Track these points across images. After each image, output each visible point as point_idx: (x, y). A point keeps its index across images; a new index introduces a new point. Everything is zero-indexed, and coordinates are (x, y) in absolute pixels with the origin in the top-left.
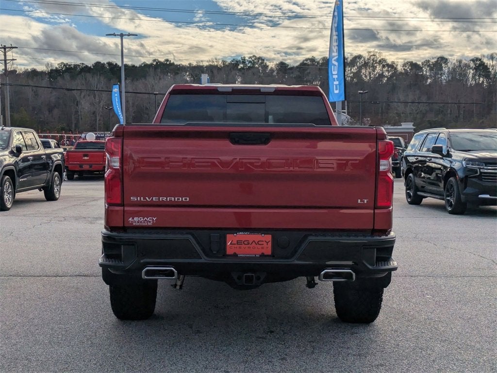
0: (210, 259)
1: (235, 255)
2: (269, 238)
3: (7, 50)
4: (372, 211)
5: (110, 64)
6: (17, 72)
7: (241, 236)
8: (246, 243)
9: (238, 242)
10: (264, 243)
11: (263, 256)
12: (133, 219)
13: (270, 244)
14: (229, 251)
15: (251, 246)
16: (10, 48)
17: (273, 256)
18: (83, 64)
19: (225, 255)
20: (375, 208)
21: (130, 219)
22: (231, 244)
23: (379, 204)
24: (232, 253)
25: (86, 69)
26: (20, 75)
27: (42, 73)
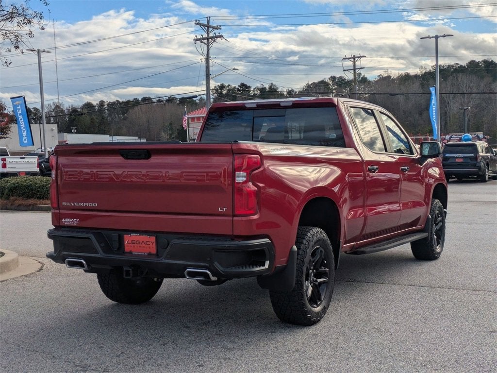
0: (105, 255)
1: (131, 253)
2: (153, 239)
3: (356, 59)
4: (232, 219)
5: (485, 62)
6: (392, 78)
7: (135, 236)
8: (138, 242)
9: (133, 242)
10: (150, 243)
11: (150, 254)
12: (65, 220)
13: (154, 244)
14: (127, 249)
15: (142, 245)
16: (359, 57)
17: (157, 255)
18: (457, 64)
19: (124, 253)
20: (234, 216)
21: (63, 220)
22: (127, 243)
23: (236, 213)
24: (129, 251)
25: (460, 70)
26: (393, 80)
27: (416, 76)
